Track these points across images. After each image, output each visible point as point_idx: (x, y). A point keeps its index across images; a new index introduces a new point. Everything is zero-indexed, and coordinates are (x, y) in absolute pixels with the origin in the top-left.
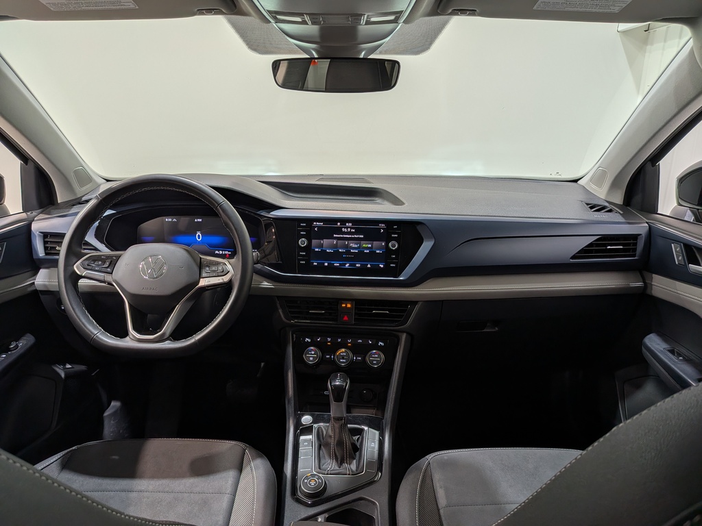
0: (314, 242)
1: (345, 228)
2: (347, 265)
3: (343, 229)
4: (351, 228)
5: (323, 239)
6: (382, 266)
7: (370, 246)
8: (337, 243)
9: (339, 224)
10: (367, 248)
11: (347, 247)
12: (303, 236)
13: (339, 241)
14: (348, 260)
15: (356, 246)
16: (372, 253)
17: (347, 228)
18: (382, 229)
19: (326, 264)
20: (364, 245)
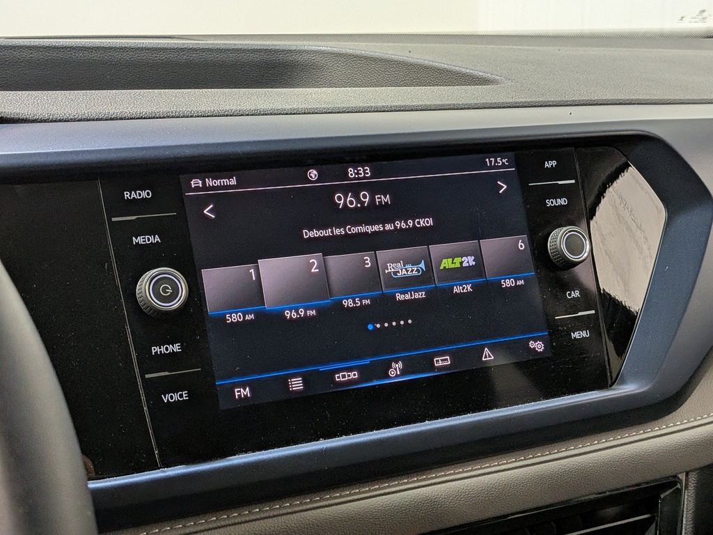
0: (216, 280)
1: (345, 190)
2: (396, 369)
3: (340, 200)
4: (374, 189)
5: (253, 259)
6: (538, 346)
7: (469, 261)
8: (324, 267)
9: (313, 174)
10: (461, 274)
11: (374, 276)
12: (150, 258)
13: (335, 261)
14: (389, 343)
15: (412, 271)
16: (488, 291)
17: (355, 189)
18: (503, 177)
19: (297, 384)
20: (447, 263)
